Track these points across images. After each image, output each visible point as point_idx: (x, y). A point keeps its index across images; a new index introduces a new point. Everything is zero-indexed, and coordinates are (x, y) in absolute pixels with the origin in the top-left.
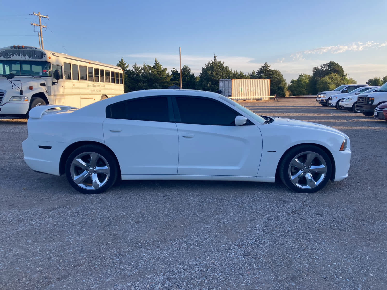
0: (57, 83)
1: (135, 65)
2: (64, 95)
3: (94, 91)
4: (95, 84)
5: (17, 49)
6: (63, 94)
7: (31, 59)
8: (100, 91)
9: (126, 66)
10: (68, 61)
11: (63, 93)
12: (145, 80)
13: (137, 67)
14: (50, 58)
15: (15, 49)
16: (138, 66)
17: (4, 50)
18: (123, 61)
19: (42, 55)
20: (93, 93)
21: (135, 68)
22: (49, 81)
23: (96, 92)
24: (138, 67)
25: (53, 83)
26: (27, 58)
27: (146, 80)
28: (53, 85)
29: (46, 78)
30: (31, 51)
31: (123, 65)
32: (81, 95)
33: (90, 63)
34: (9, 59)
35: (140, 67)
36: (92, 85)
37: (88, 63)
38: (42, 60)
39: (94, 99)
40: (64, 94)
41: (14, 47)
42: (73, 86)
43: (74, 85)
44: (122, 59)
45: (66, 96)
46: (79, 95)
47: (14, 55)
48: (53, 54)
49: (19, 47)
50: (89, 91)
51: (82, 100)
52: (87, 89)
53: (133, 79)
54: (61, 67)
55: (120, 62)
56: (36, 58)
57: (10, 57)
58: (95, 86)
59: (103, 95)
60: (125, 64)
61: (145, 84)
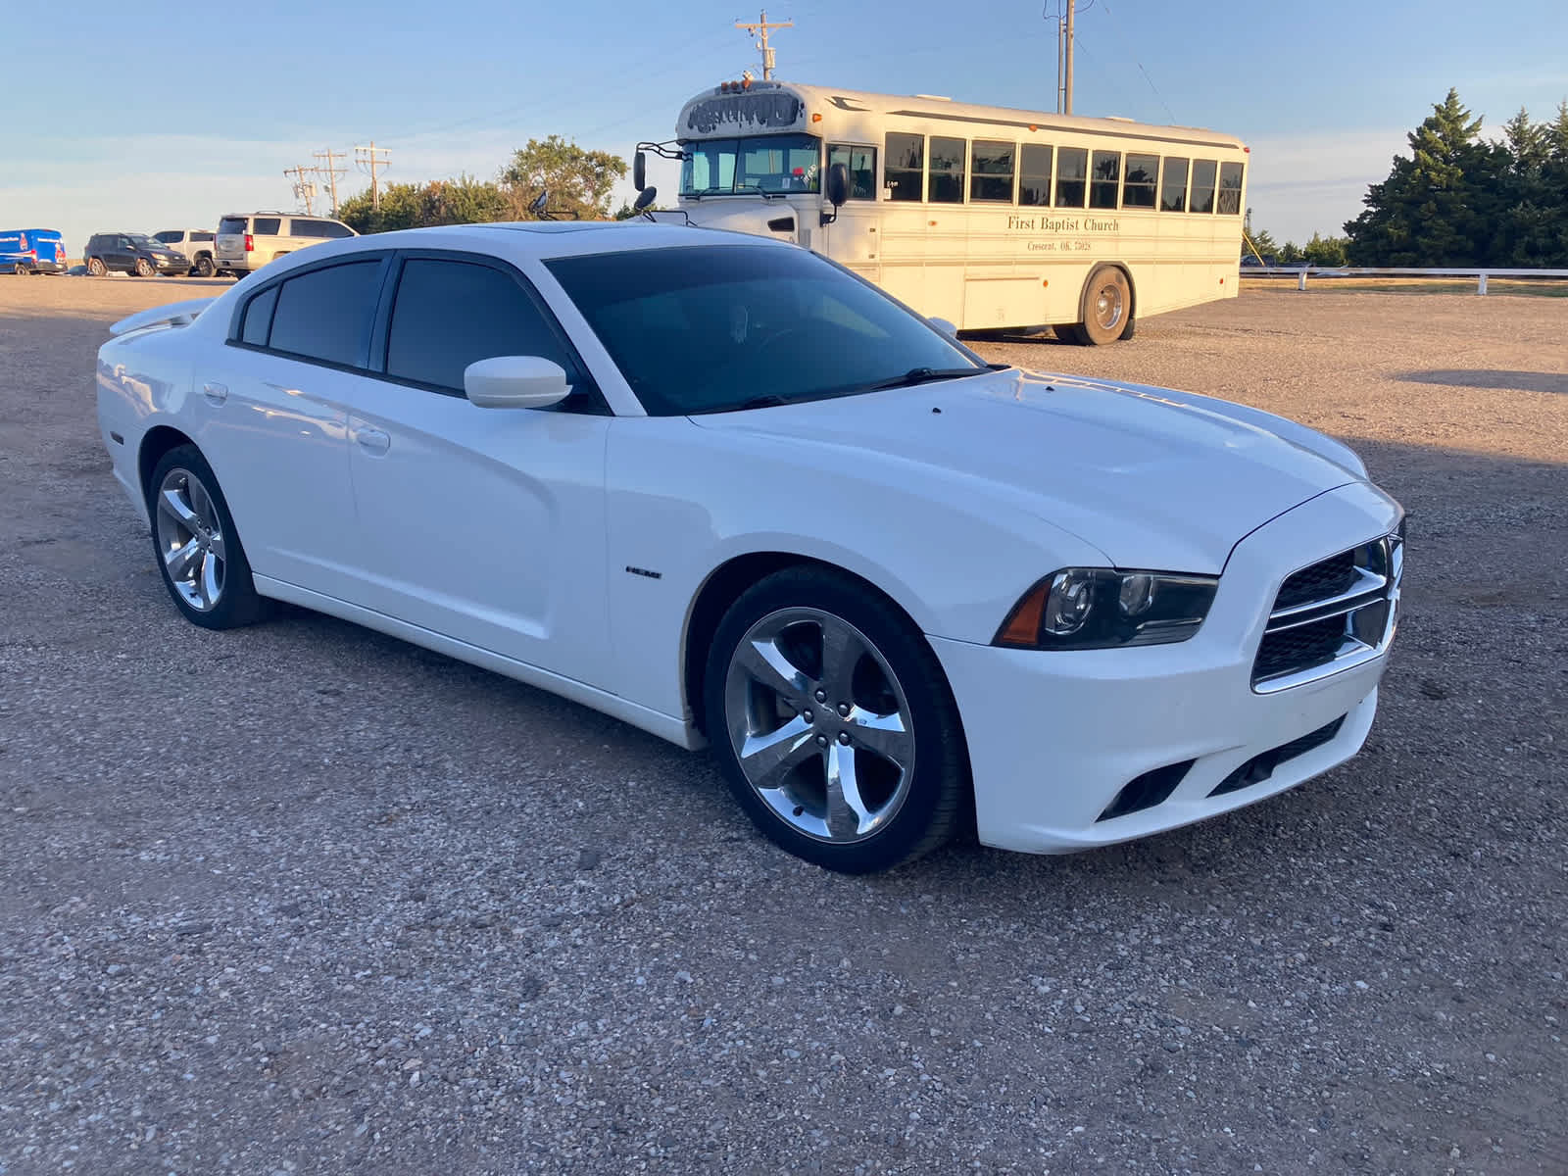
0: (835, 215)
1: (1522, 119)
2: (875, 265)
3: (1051, 247)
4: (1056, 219)
5: (732, 95)
6: (872, 260)
7: (765, 130)
8: (1083, 246)
9: (1465, 126)
10: (907, 126)
11: (872, 256)
12: (1552, 189)
13: (1527, 127)
14: (819, 120)
15: (726, 96)
16: (1533, 122)
17: (699, 101)
18: (1455, 103)
19: (796, 107)
20: (1039, 254)
21: (1519, 135)
22: (806, 209)
23: (1058, 253)
24: (1533, 127)
25: (825, 219)
26: (756, 128)
27: (1557, 192)
28: (821, 225)
29: (799, 200)
30: (766, 97)
31: (1452, 122)
32: (969, 264)
33: (1033, 127)
34: (711, 135)
35: (1541, 128)
36: (1038, 223)
37: (1028, 126)
38: (793, 128)
39: (1045, 284)
40: (877, 259)
41: (724, 88)
42: (930, 228)
43: (934, 223)
44: (1451, 97)
45: (888, 269)
46: (961, 264)
47: (725, 118)
48: (840, 103)
49: (735, 87)
50: (1021, 249)
51: (968, 283)
52: (1006, 237)
53: (1492, 187)
54: (872, 151)
55: (1438, 109)
56: (777, 123)
57: (714, 128)
58: (1057, 226)
59: (1099, 263)
60: (1465, 116)
61: (1547, 211)
